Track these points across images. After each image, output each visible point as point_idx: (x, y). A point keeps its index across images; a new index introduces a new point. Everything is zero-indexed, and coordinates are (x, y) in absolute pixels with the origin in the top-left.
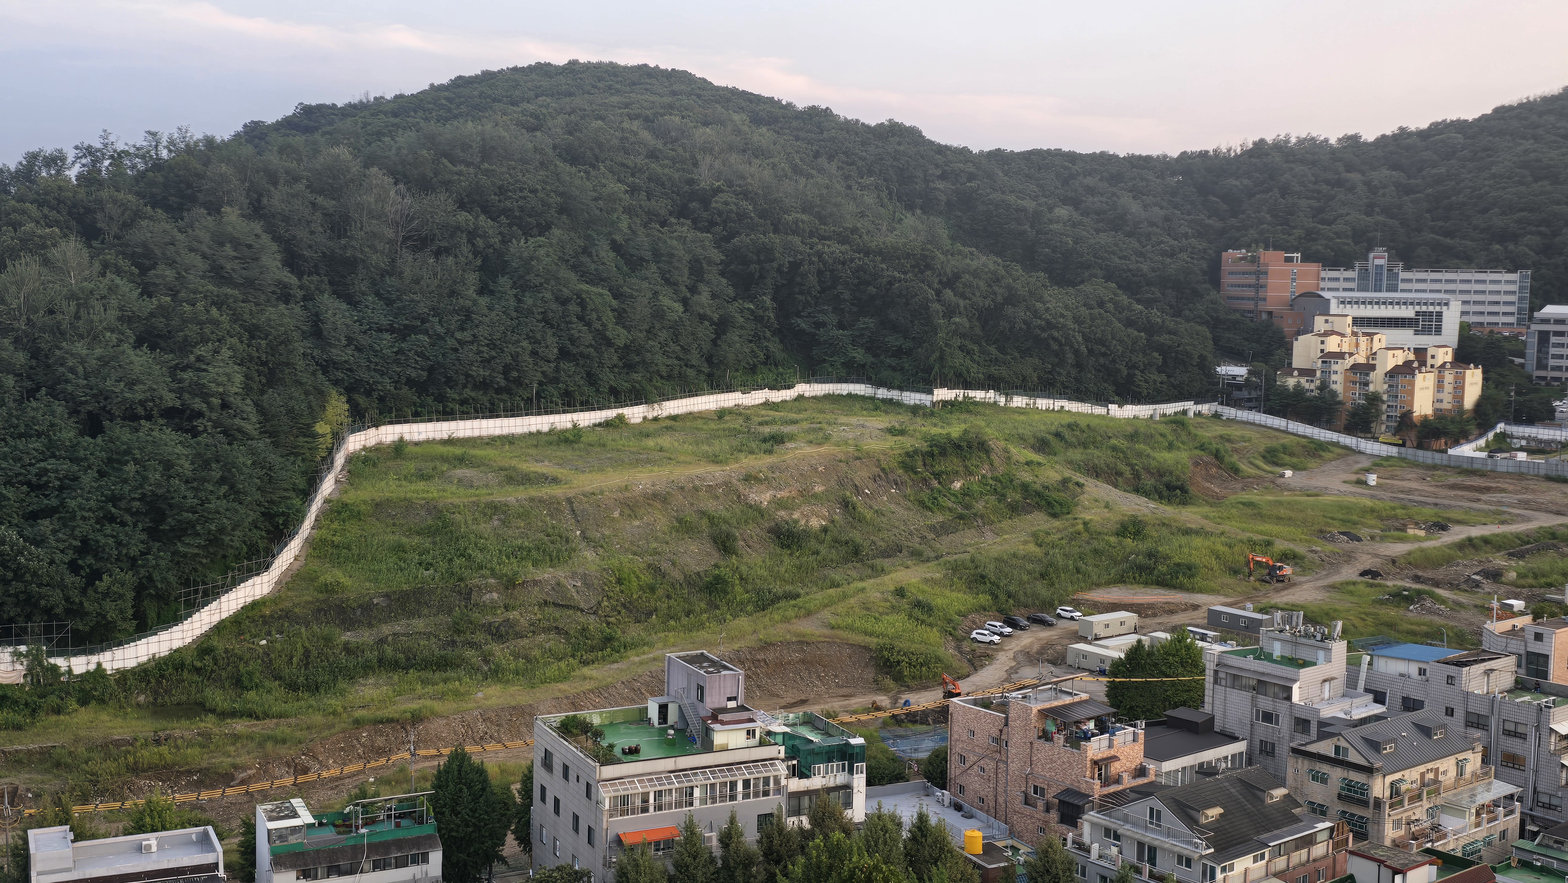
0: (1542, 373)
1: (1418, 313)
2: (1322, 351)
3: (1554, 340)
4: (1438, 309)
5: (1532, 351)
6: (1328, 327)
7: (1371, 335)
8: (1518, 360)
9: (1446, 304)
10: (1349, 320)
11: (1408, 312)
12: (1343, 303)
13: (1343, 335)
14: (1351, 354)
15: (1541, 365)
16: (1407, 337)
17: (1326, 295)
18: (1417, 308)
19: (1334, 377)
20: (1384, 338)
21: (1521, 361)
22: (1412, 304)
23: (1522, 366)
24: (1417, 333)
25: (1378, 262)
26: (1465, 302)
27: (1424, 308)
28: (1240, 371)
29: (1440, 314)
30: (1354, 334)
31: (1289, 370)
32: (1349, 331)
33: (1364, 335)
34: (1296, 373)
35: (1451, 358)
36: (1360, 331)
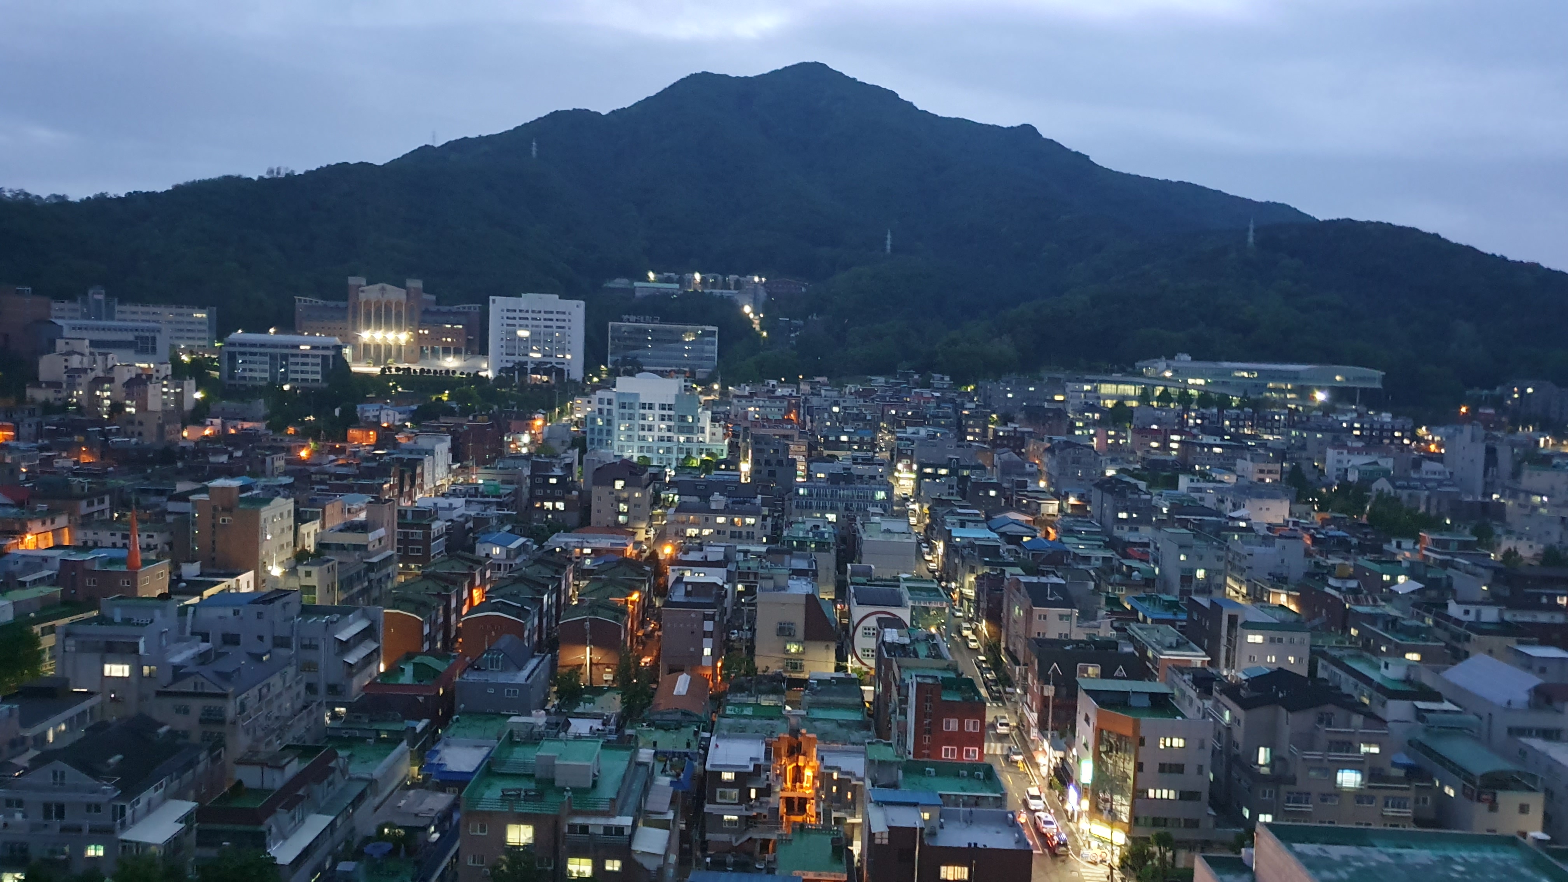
0: (234, 381)
1: (137, 338)
2: (67, 367)
3: (240, 357)
4: (152, 334)
5: (226, 366)
6: (68, 348)
7: (106, 355)
8: (214, 373)
9: (158, 331)
10: (87, 342)
11: (130, 337)
12: (74, 328)
13: (82, 355)
14: (89, 369)
15: (233, 376)
16: (129, 355)
17: (59, 322)
18: (136, 334)
20: (116, 357)
21: (218, 373)
22: (131, 330)
23: (219, 376)
24: (137, 352)
25: (97, 297)
26: (173, 330)
27: (141, 334)
29: (154, 339)
30: (91, 354)
31: (37, 383)
32: (87, 351)
33: (100, 354)
34: (44, 385)
35: (169, 372)
36: (96, 351)
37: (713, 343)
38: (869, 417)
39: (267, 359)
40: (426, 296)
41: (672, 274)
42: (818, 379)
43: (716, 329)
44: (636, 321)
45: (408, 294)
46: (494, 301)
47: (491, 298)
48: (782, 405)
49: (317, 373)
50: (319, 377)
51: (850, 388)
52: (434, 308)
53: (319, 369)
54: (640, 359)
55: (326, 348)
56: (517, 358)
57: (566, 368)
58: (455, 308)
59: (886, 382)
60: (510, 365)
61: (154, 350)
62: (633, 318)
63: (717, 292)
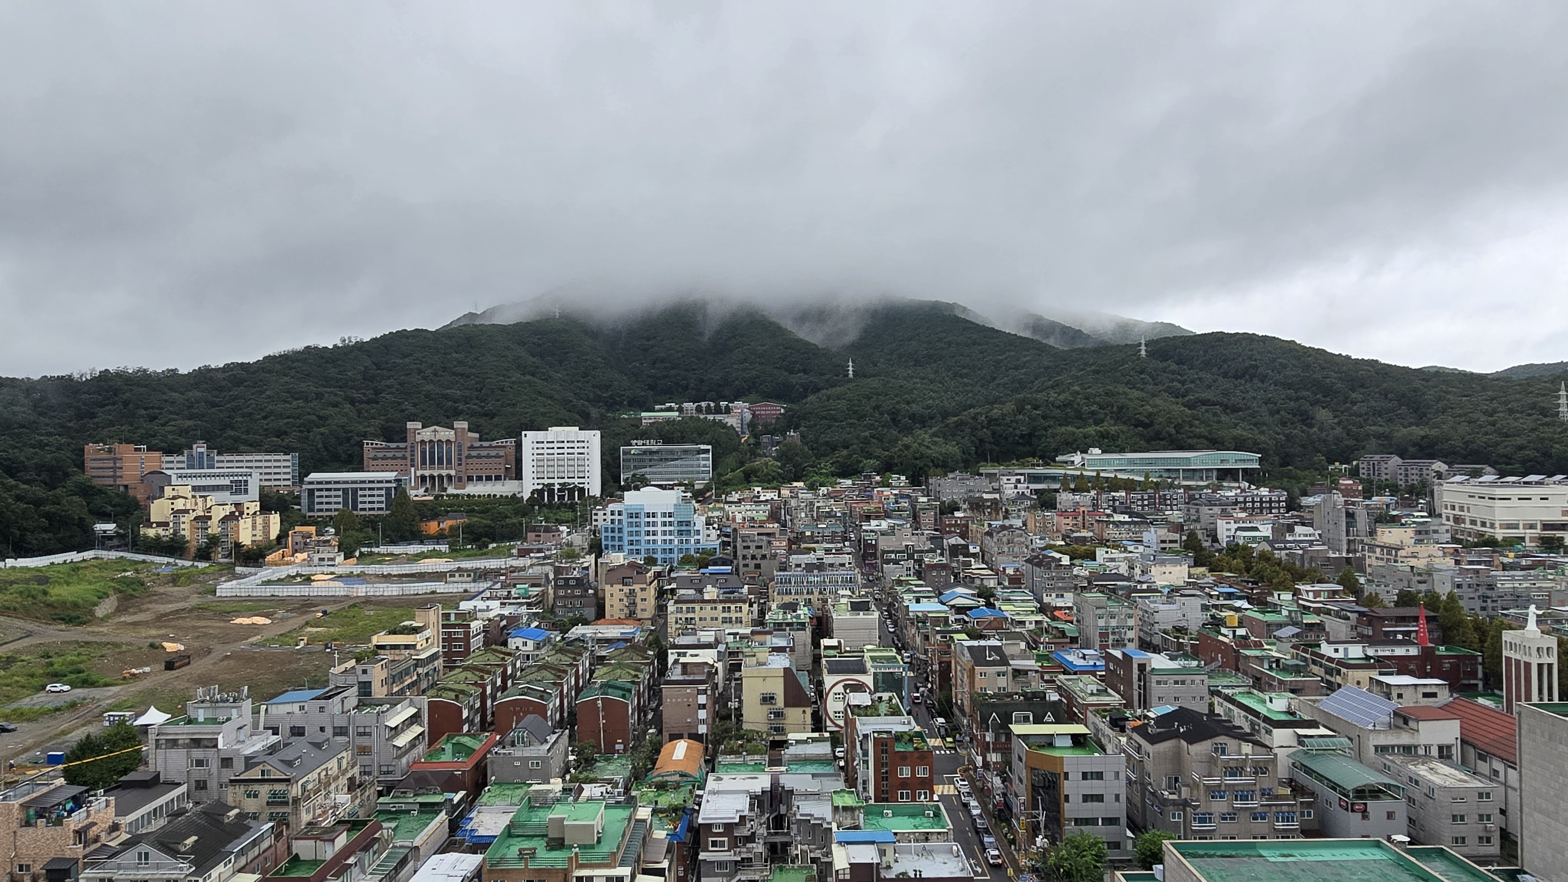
0: (311, 514)
1: (232, 482)
2: (172, 509)
3: (317, 493)
4: (245, 478)
5: (305, 500)
6: (175, 493)
7: (206, 497)
8: (296, 507)
9: (250, 475)
10: (190, 488)
11: (226, 481)
12: (180, 477)
13: (186, 498)
14: (194, 510)
15: (311, 509)
16: (226, 496)
17: (168, 472)
18: (231, 478)
19: (182, 526)
20: (213, 498)
21: (299, 507)
22: (227, 476)
23: (300, 510)
24: (232, 493)
25: (199, 450)
26: (261, 474)
27: (236, 478)
28: (111, 527)
29: (246, 481)
30: (194, 497)
31: (149, 524)
32: (190, 496)
33: (201, 497)
34: (154, 525)
35: (258, 509)
36: (197, 494)
37: (708, 459)
38: (839, 514)
39: (340, 493)
40: (470, 434)
41: (673, 405)
42: (795, 484)
43: (710, 447)
44: (643, 445)
45: (455, 433)
46: (526, 435)
47: (523, 433)
48: (766, 508)
49: (382, 502)
50: (383, 506)
51: (823, 490)
52: (478, 444)
53: (383, 499)
54: (648, 476)
55: (387, 482)
56: (546, 481)
57: (586, 486)
58: (494, 443)
59: (854, 484)
60: (540, 487)
61: (246, 491)
62: (640, 442)
63: (711, 417)
